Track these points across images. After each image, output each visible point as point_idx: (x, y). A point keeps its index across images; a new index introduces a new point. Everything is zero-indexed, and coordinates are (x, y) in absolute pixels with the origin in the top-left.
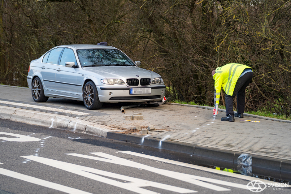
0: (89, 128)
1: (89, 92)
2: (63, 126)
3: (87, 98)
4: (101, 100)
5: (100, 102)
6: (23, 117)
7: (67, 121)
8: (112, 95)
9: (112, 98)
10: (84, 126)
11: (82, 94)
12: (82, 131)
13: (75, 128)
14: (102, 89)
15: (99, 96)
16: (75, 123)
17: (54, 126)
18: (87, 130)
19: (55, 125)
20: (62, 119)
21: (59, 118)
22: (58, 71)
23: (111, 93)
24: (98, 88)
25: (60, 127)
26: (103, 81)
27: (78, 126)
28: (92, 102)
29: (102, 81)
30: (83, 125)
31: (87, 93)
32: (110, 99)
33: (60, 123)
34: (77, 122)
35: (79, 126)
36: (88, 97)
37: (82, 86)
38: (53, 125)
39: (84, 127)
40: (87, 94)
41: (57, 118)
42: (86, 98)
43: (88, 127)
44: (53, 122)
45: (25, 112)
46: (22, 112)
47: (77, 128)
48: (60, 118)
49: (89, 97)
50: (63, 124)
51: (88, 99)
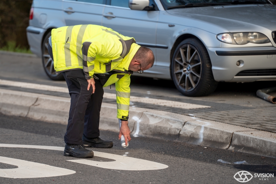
0: (242, 139)
1: (189, 61)
2: (167, 133)
3: (183, 73)
4: (217, 78)
5: (214, 81)
6: (59, 112)
7: (175, 122)
8: (241, 66)
9: (243, 73)
10: (227, 133)
11: (168, 65)
12: (223, 144)
13: (202, 137)
14: (220, 53)
15: (213, 68)
16: (200, 127)
17: (144, 132)
18: (235, 142)
19: (147, 130)
20: (161, 118)
21: (152, 116)
22: (106, 17)
23: (240, 62)
24: (212, 52)
25: (160, 134)
26: (223, 37)
27: (208, 132)
28: (195, 82)
29: (220, 37)
30: (222, 132)
31: (184, 62)
32: (238, 75)
33: (160, 127)
34: (203, 126)
35: (212, 133)
36: (185, 71)
37: (170, 47)
38: (141, 130)
39: (225, 136)
40: (182, 64)
41: (147, 116)
42: (181, 73)
43: (239, 137)
44: (140, 124)
45: (63, 102)
46: (56, 102)
47: (206, 138)
48: (155, 115)
49: (187, 71)
50: (167, 128)
51: (185, 76)
